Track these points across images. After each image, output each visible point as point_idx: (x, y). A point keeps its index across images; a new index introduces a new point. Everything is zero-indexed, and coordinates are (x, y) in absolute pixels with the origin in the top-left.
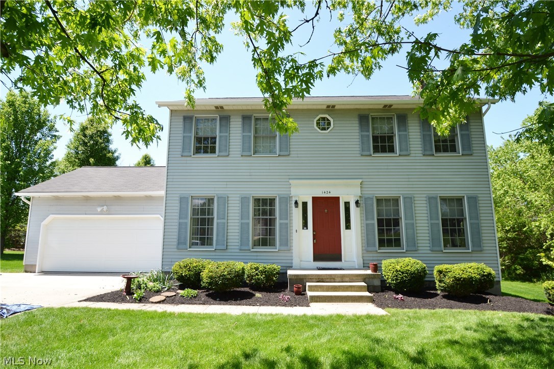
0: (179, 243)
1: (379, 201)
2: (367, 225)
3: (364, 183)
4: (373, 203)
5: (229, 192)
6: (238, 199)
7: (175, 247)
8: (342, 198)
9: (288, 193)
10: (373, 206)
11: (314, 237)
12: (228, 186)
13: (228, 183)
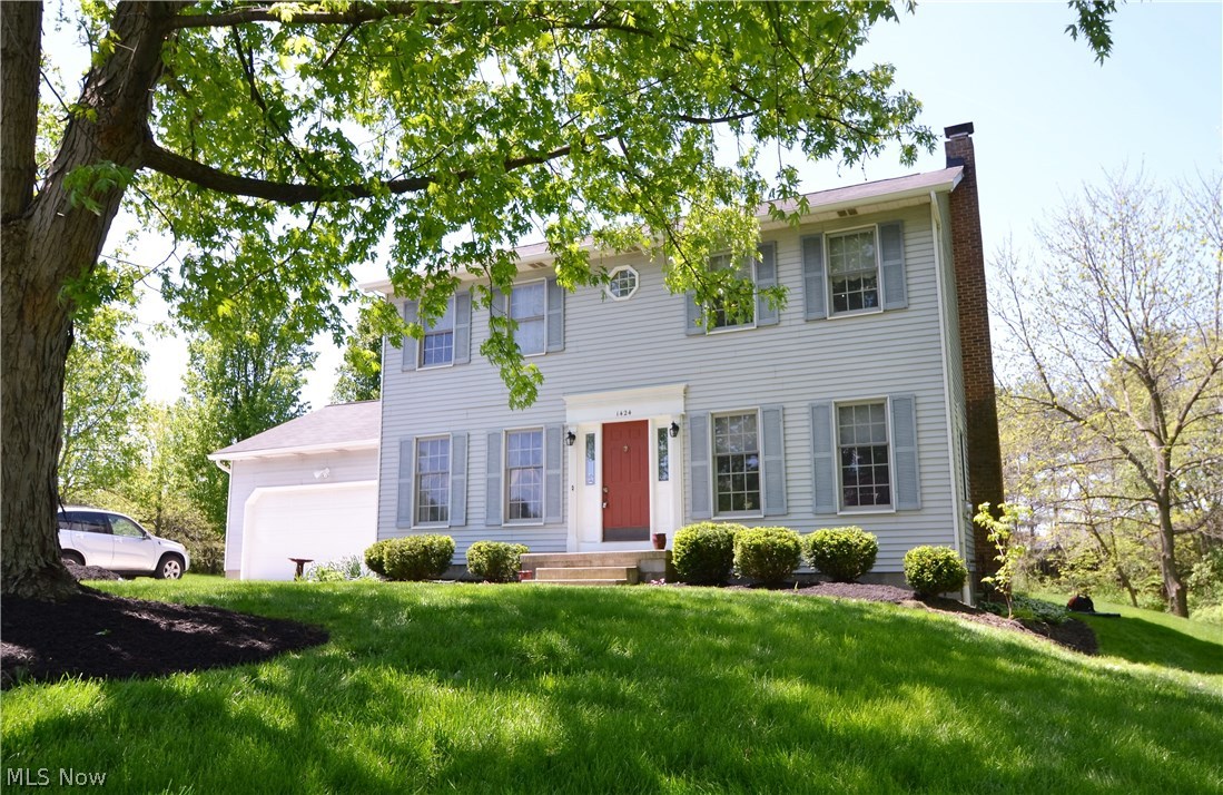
0: (399, 519)
1: (719, 422)
2: (694, 469)
3: (691, 389)
4: (706, 427)
5: (470, 427)
6: (483, 437)
7: (394, 525)
8: (653, 421)
9: (561, 419)
10: (705, 431)
11: (605, 497)
12: (469, 416)
13: (469, 411)
